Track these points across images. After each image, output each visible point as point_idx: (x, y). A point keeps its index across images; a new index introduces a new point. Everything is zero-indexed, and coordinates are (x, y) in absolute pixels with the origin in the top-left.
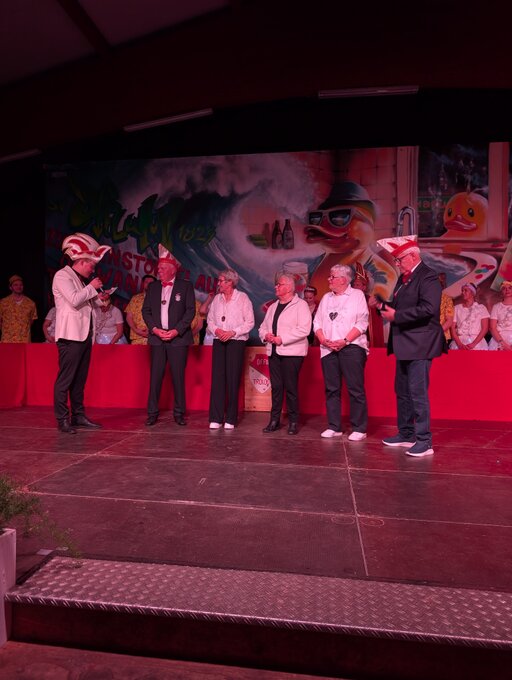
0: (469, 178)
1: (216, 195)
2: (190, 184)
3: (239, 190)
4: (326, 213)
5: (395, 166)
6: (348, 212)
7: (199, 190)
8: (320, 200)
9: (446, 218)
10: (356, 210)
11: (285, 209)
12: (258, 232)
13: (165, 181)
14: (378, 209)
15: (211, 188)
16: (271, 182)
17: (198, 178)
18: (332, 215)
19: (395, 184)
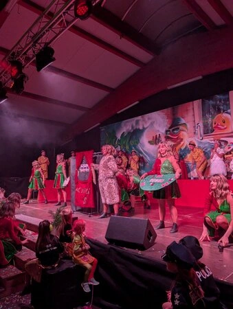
0: (222, 107)
1: (139, 129)
2: (132, 127)
3: (145, 126)
4: (171, 130)
5: (193, 109)
6: (178, 128)
7: (135, 128)
8: (169, 126)
9: (214, 126)
10: (181, 127)
11: (159, 131)
12: (151, 140)
13: (126, 127)
14: (188, 126)
15: (138, 128)
16: (154, 122)
17: (134, 125)
18: (173, 130)
19: (194, 115)
